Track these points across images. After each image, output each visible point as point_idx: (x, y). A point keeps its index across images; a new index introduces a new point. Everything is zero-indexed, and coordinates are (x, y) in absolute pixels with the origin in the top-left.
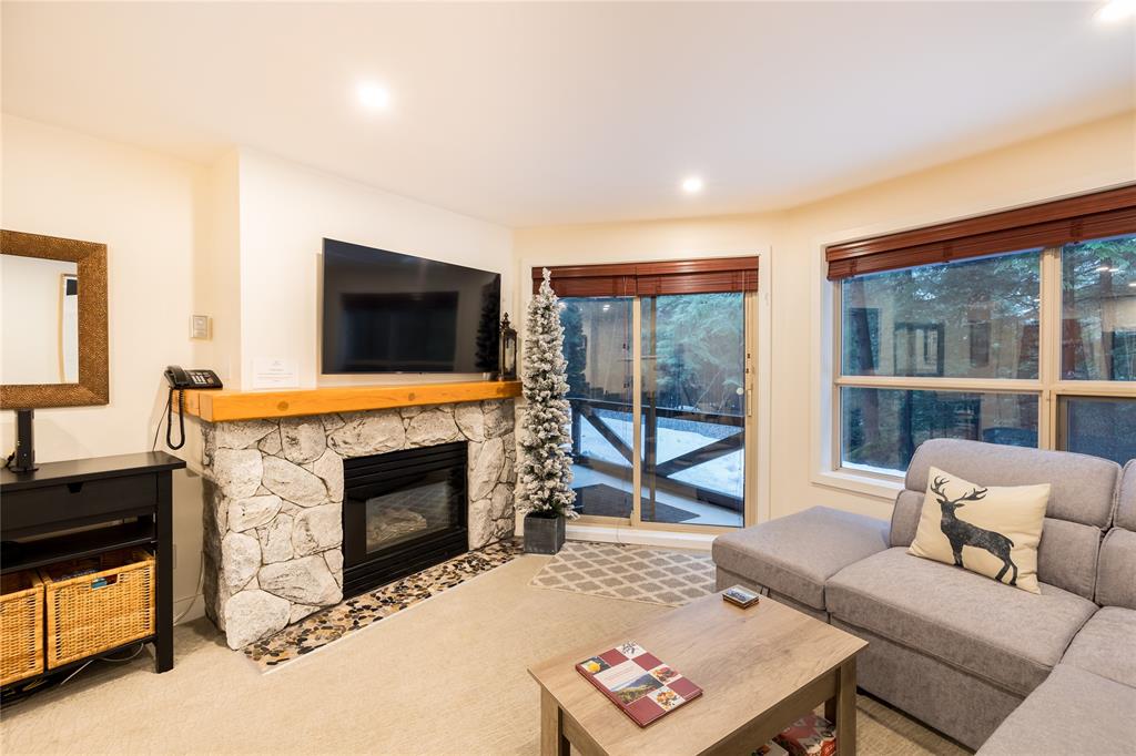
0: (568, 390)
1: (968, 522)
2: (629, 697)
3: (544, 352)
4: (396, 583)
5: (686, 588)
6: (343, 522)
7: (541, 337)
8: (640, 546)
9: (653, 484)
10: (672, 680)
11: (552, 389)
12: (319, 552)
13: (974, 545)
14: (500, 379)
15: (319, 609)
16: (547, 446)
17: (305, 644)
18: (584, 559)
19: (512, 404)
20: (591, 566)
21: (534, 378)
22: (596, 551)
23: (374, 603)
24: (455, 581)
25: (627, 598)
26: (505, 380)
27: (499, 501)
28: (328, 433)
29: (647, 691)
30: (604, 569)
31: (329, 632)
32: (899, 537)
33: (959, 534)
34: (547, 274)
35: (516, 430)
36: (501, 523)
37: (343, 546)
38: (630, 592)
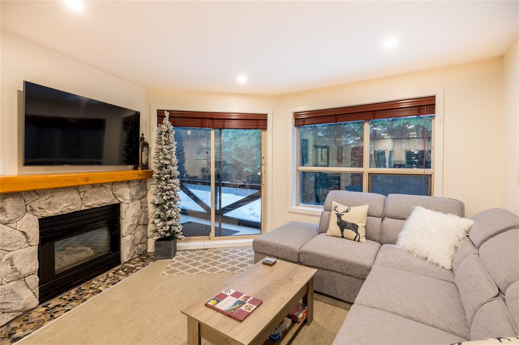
0: (179, 174)
1: (345, 220)
2: (233, 311)
3: (166, 155)
4: (77, 289)
5: (239, 264)
6: (38, 257)
7: (164, 147)
8: (215, 248)
9: (220, 220)
10: (249, 300)
11: (170, 174)
12: (21, 278)
13: (348, 229)
14: (140, 169)
15: (22, 313)
16: (168, 203)
17: (15, 336)
18: (188, 258)
19: (146, 182)
20: (192, 261)
21: (160, 168)
22: (194, 254)
23: (62, 302)
24: (115, 281)
25: (213, 273)
26: (142, 169)
27: (139, 234)
28: (27, 203)
29: (240, 307)
30: (199, 261)
31: (32, 325)
32: (322, 230)
33: (342, 225)
34: (167, 114)
35: (148, 196)
36: (140, 246)
37: (38, 272)
38: (214, 270)
